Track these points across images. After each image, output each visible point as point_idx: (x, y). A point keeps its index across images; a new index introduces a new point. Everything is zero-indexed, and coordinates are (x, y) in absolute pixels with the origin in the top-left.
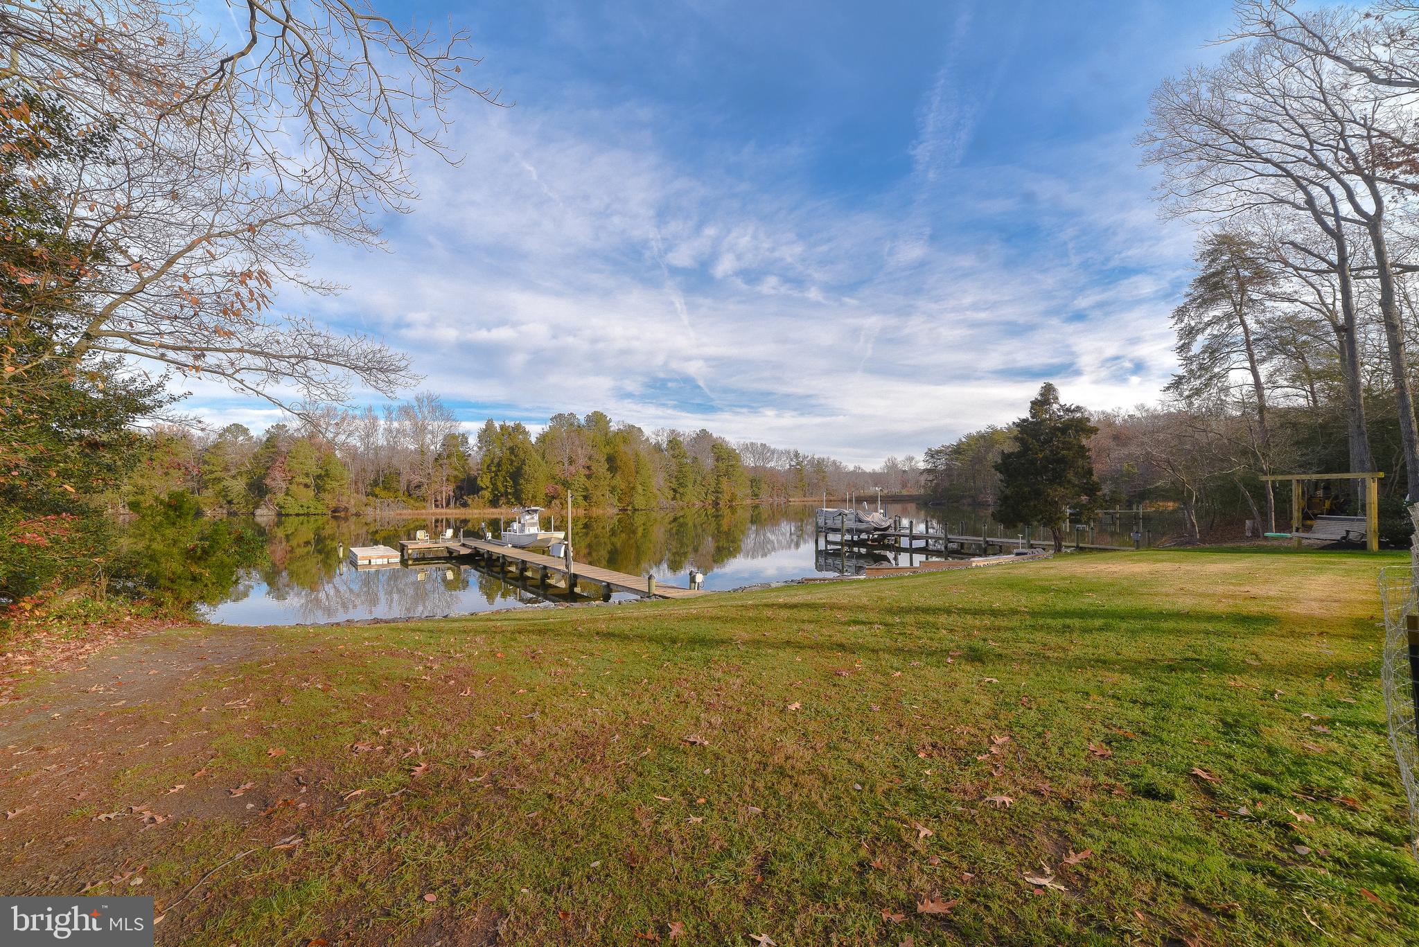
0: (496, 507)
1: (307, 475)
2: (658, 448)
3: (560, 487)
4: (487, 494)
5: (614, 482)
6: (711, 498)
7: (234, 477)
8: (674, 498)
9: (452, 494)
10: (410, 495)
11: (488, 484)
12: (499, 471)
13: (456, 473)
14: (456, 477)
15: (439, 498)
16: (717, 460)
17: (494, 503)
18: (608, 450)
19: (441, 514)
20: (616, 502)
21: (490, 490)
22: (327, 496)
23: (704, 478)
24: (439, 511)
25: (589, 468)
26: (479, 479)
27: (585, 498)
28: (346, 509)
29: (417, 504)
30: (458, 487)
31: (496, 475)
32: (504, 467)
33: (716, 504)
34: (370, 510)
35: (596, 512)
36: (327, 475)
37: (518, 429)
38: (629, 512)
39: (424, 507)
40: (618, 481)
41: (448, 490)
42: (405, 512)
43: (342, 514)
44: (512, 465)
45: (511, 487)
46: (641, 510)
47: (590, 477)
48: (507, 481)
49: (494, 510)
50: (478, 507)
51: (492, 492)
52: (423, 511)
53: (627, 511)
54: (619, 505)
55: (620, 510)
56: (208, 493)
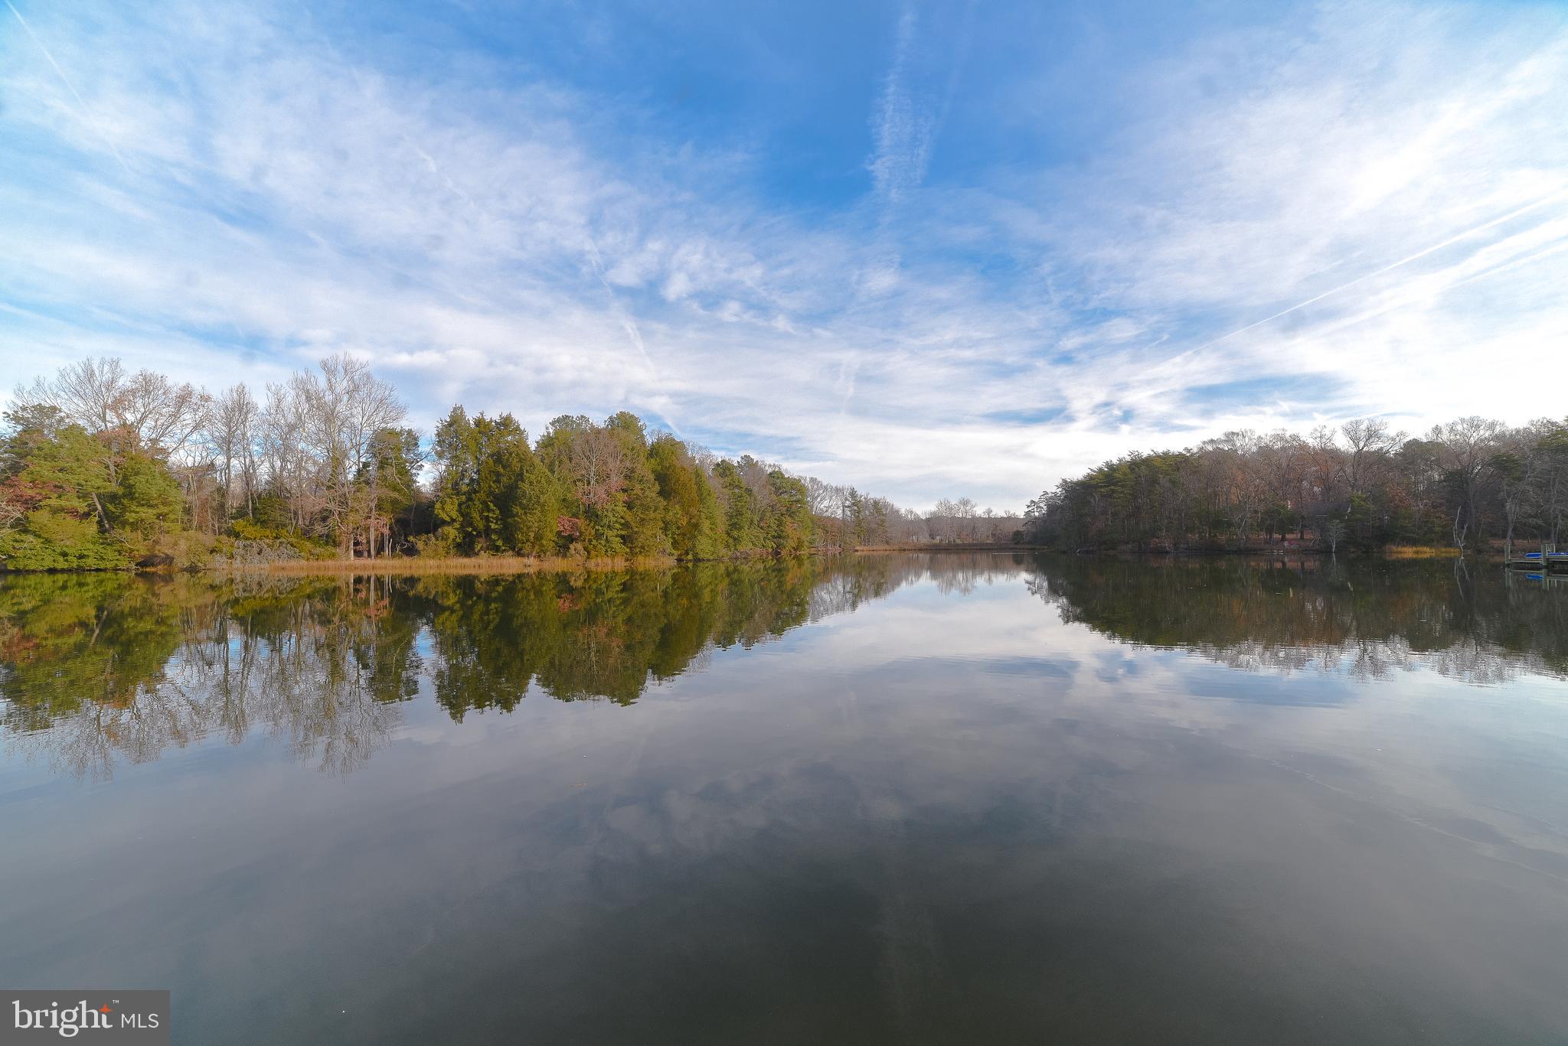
0: (470, 555)
1: (85, 495)
3: (581, 523)
4: (451, 532)
5: (670, 516)
6: (771, 544)
9: (386, 531)
10: (306, 533)
11: (454, 514)
12: (475, 492)
13: (395, 495)
14: (394, 502)
15: (363, 539)
16: (776, 494)
17: (465, 548)
18: (654, 464)
19: (365, 568)
20: (668, 545)
21: (457, 525)
22: (125, 534)
24: (360, 561)
25: (628, 490)
26: (438, 506)
28: (169, 560)
29: (318, 550)
30: (398, 521)
31: (470, 499)
32: (484, 486)
34: (219, 561)
35: (641, 563)
36: (129, 495)
37: (506, 424)
38: (690, 565)
39: (333, 556)
40: (676, 512)
41: (380, 525)
42: (293, 563)
43: (160, 569)
44: (498, 481)
45: (497, 519)
46: (708, 560)
47: (629, 506)
48: (489, 510)
49: (466, 561)
50: (435, 555)
51: (461, 529)
52: (330, 563)
53: (688, 562)
54: (674, 551)
55: (676, 561)
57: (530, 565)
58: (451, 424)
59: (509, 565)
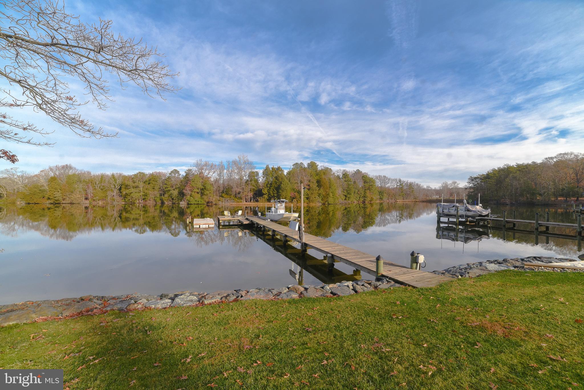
0: (270, 202)
1: (198, 189)
2: (338, 177)
3: (296, 194)
4: (266, 196)
5: (320, 192)
6: (362, 199)
7: (174, 190)
8: (345, 199)
9: (252, 196)
10: (236, 197)
11: (267, 192)
12: (271, 187)
13: (254, 187)
14: (254, 189)
15: (247, 198)
16: (364, 183)
17: (269, 200)
18: (317, 177)
19: (248, 205)
20: (320, 200)
21: (267, 195)
22: (204, 197)
23: (359, 191)
24: (247, 203)
25: (309, 185)
26: (263, 190)
27: (307, 198)
28: (212, 202)
29: (238, 200)
30: (254, 194)
31: (270, 188)
32: (273, 185)
33: (364, 202)
34: (220, 203)
35: (312, 205)
36: (205, 189)
37: (279, 169)
38: (327, 205)
40: (322, 191)
41: (251, 195)
42: (233, 203)
43: (210, 204)
44: (276, 184)
45: (276, 193)
46: (332, 204)
47: (308, 189)
48: (274, 191)
50: (262, 202)
51: (268, 196)
52: (241, 203)
53: (325, 204)
54: (322, 202)
55: (322, 204)
56: (166, 195)
58: (266, 169)
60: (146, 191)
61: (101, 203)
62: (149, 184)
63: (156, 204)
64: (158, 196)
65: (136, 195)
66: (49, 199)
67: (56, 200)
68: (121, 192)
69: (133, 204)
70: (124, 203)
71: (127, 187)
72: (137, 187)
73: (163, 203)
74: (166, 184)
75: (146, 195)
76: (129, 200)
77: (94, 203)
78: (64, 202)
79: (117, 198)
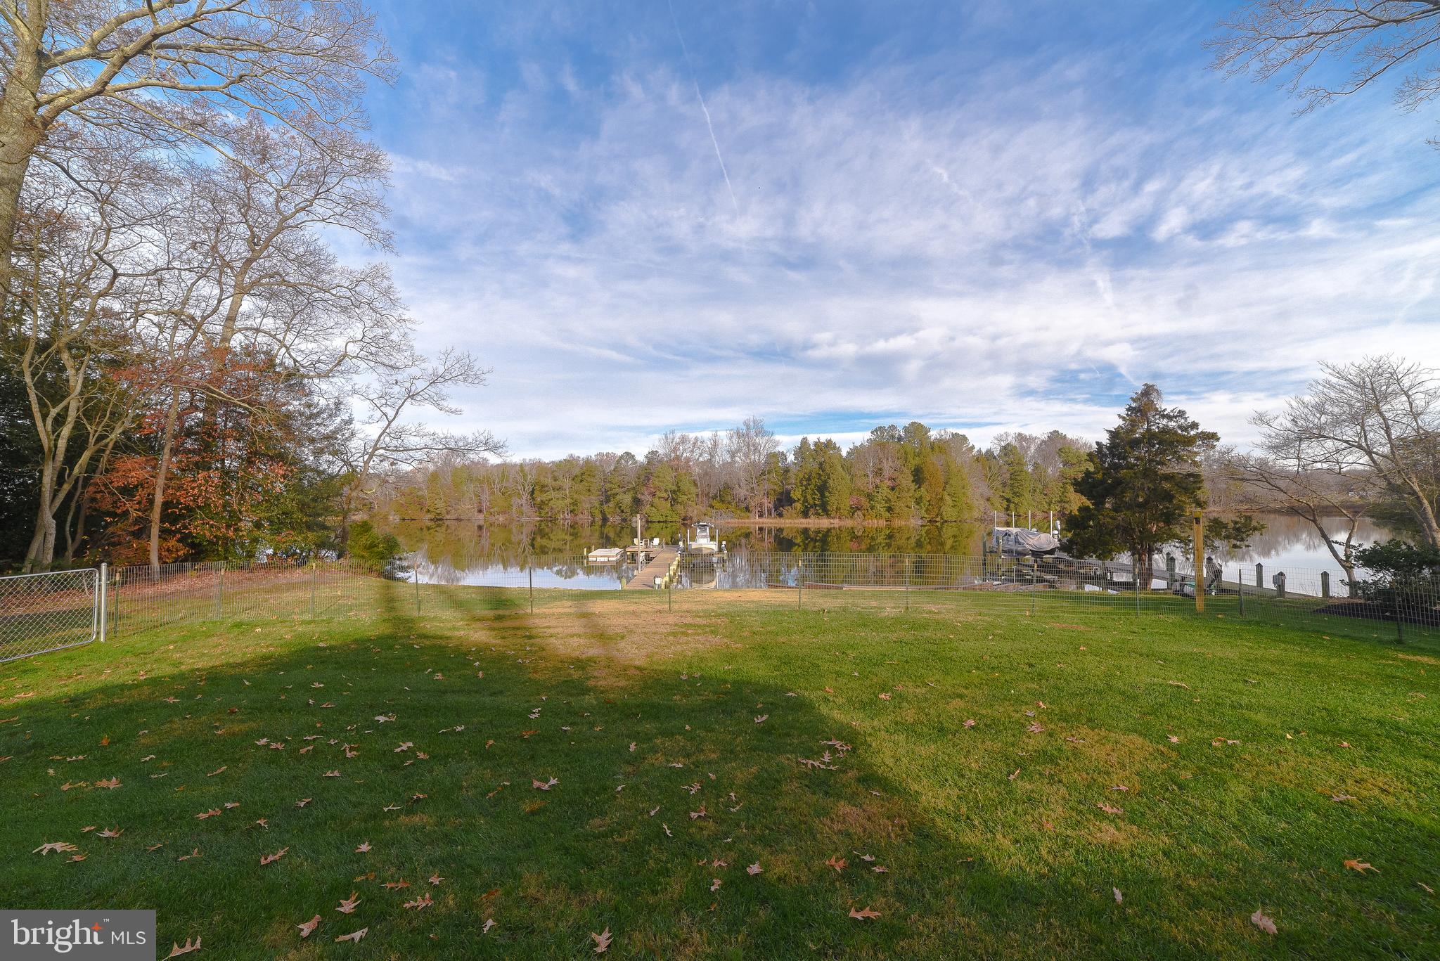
0: (806, 518)
1: (666, 490)
3: (863, 499)
4: (798, 505)
5: (920, 494)
7: (625, 493)
9: (772, 505)
10: (737, 506)
11: (799, 496)
12: (809, 484)
14: (775, 490)
15: (762, 509)
17: (805, 514)
18: (917, 462)
19: (763, 523)
20: (922, 513)
21: (801, 502)
22: (678, 507)
23: (1046, 487)
24: (761, 520)
26: (792, 492)
27: (889, 509)
28: (691, 518)
29: (743, 514)
30: (777, 500)
31: (807, 489)
32: (814, 481)
35: (899, 523)
36: (679, 490)
37: (830, 445)
39: (748, 517)
40: (924, 492)
41: (769, 502)
42: (733, 521)
43: (689, 522)
44: (819, 478)
45: (819, 499)
46: (951, 522)
47: (893, 489)
48: (815, 494)
49: (804, 521)
50: (791, 517)
51: (803, 504)
52: (747, 521)
53: (935, 522)
54: (926, 516)
55: (928, 522)
56: (611, 504)
57: (836, 523)
58: (800, 448)
59: (824, 523)
60: (575, 496)
61: (501, 519)
62: (581, 481)
63: (594, 521)
64: (597, 505)
65: (559, 503)
66: (429, 511)
67: (438, 514)
68: (533, 499)
69: (553, 520)
70: (538, 519)
71: (543, 488)
72: (560, 488)
73: (605, 519)
74: (610, 482)
75: (575, 504)
76: (547, 513)
77: (492, 519)
78: (448, 517)
79: (526, 509)
